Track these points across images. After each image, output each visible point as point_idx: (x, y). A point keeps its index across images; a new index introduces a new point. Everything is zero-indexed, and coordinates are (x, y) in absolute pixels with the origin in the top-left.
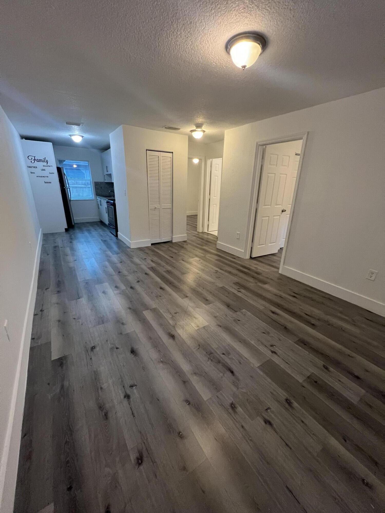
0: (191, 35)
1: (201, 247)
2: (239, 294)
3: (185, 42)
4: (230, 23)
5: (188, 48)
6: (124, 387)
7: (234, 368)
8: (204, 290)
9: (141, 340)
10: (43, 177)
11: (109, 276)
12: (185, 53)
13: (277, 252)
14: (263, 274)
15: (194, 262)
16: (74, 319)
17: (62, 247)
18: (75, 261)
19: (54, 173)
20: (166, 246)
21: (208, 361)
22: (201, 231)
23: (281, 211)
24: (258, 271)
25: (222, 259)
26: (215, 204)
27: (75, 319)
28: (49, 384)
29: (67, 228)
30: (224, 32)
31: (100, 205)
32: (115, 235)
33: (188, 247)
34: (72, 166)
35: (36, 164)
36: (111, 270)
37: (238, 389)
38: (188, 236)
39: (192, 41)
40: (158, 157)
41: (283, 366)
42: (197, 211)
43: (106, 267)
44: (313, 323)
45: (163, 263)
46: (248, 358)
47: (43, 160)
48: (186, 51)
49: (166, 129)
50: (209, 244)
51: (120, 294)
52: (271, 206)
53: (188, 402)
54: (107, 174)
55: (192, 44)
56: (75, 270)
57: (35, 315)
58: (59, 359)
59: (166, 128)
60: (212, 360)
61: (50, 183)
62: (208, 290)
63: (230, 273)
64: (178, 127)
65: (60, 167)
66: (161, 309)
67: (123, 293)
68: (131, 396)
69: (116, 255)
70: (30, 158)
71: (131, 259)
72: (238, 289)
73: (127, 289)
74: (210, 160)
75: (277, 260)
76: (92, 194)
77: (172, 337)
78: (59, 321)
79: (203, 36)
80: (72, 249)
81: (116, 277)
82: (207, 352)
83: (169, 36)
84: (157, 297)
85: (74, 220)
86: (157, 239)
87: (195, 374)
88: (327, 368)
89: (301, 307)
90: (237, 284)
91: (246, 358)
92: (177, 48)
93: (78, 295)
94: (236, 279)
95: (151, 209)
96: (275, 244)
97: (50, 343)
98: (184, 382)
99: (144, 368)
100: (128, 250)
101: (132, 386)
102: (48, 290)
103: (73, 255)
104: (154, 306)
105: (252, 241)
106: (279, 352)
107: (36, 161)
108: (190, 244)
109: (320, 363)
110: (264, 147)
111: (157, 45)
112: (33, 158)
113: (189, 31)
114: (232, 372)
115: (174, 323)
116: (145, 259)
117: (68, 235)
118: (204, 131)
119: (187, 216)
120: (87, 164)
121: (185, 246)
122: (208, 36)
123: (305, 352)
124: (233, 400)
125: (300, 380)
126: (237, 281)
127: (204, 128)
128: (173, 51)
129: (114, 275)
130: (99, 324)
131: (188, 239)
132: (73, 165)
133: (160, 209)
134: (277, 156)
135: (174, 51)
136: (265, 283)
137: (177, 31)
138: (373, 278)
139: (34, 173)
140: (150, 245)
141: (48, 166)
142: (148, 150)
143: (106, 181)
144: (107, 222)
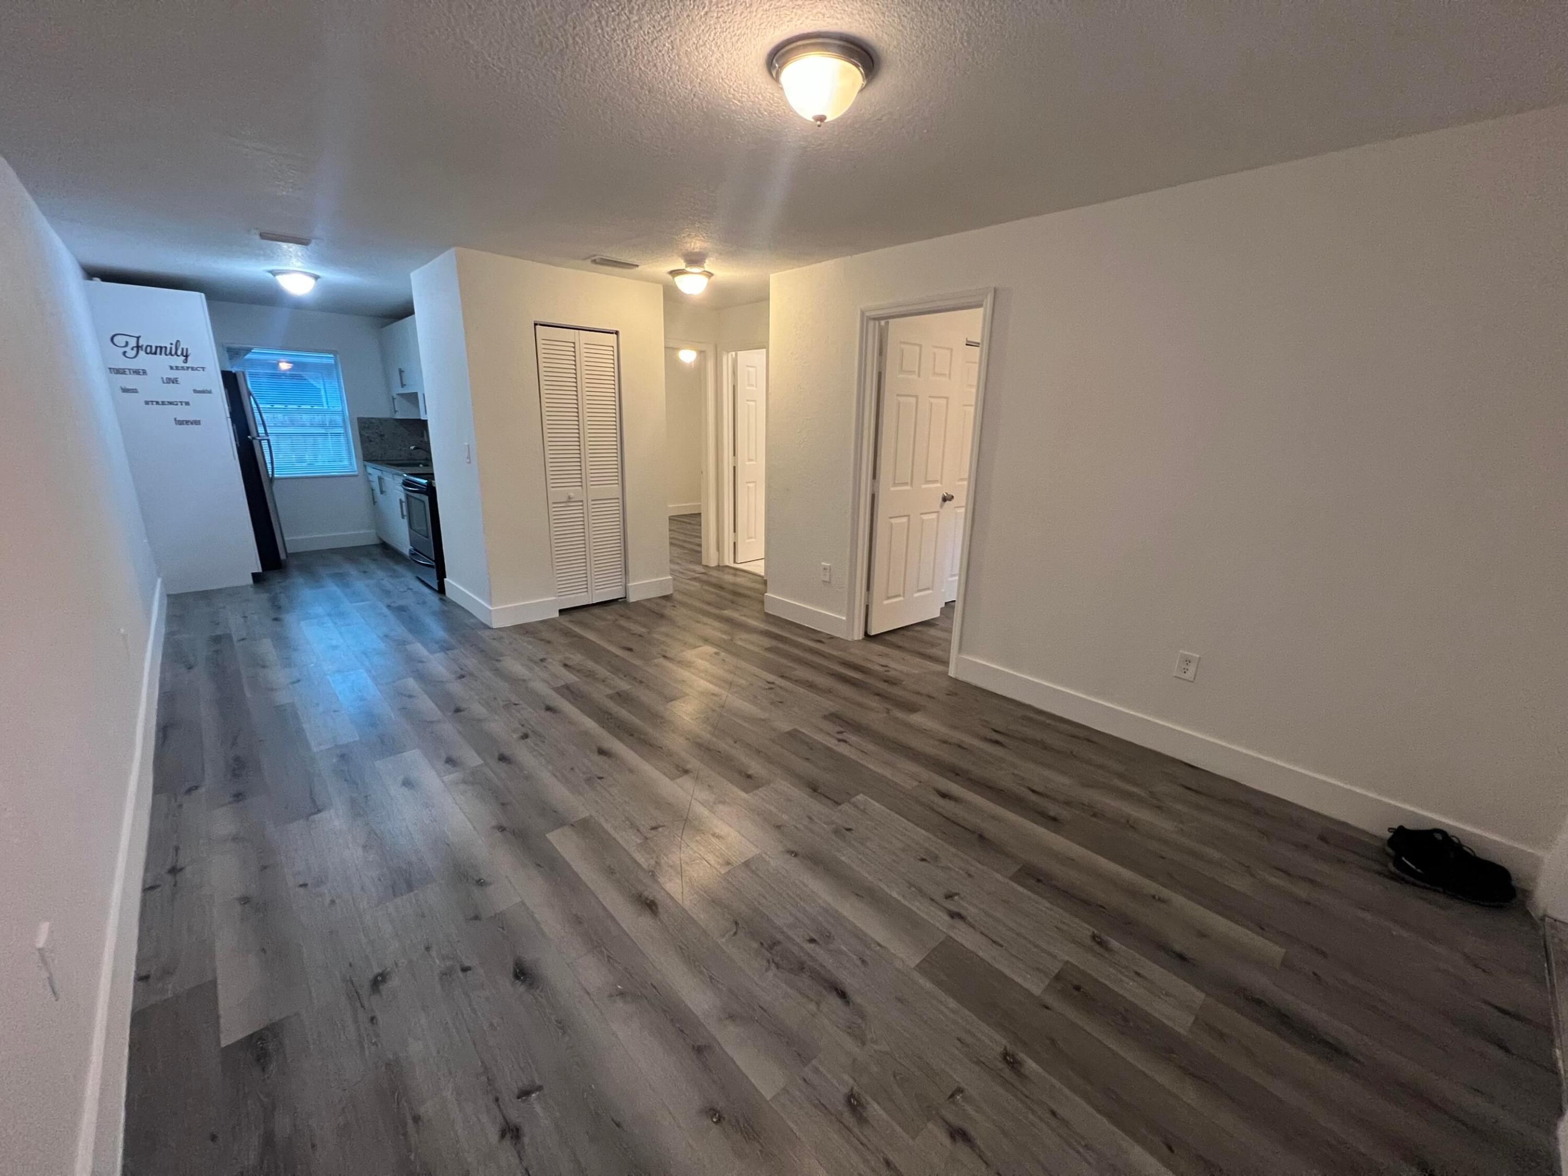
0: (671, 27)
1: (717, 612)
2: (843, 749)
3: (652, 42)
4: (777, 8)
5: (661, 58)
6: (497, 1100)
7: (849, 981)
8: (737, 746)
9: (546, 929)
10: (171, 403)
11: (422, 725)
12: (654, 69)
13: (938, 615)
14: (904, 683)
15: (700, 661)
16: (301, 886)
17: (243, 639)
18: (294, 683)
19: (210, 392)
20: (608, 615)
21: (767, 970)
22: (713, 563)
23: (941, 499)
24: (892, 673)
25: (781, 645)
26: (753, 482)
27: (304, 885)
28: (214, 1138)
29: (260, 571)
30: (763, 26)
31: (377, 491)
32: (436, 587)
33: (679, 614)
34: (276, 366)
35: (144, 360)
36: (426, 704)
37: (864, 1044)
38: (674, 579)
39: (672, 42)
40: (573, 345)
41: (986, 952)
42: (700, 502)
43: (410, 696)
44: (1052, 814)
45: (602, 671)
46: (882, 943)
47: (171, 348)
48: (655, 65)
49: (594, 266)
50: (741, 600)
51: (464, 782)
52: (911, 485)
53: (715, 1114)
54: (402, 395)
55: (673, 48)
56: (296, 716)
57: (148, 889)
58: (251, 1037)
59: (594, 262)
60: (778, 966)
61: (197, 423)
62: (748, 746)
63: (811, 686)
64: (636, 262)
65: (234, 370)
66: (607, 820)
67: (474, 780)
68: (526, 1129)
69: (440, 655)
70: (120, 340)
71: (496, 663)
72: (838, 733)
73: (486, 764)
74: (731, 353)
75: (939, 639)
76: (350, 459)
77: (650, 906)
78: (245, 900)
79: (703, 30)
80: (282, 642)
81: (448, 729)
82: (762, 941)
83: (607, 22)
84: (588, 780)
85: (286, 543)
86: (580, 595)
87: (732, 1017)
88: (1102, 943)
89: (1016, 772)
90: (833, 717)
91: (879, 945)
92: (629, 53)
93: (314, 801)
94: (830, 705)
95: (554, 503)
96: (930, 592)
97: (214, 983)
98: (699, 1050)
99: (563, 1026)
100: (485, 634)
101: (524, 1094)
102: (194, 793)
103: (287, 663)
104: (584, 813)
105: (868, 588)
106: (971, 911)
107: (142, 353)
108: (681, 603)
109: (1085, 930)
110: (883, 323)
111: (571, 41)
112: (133, 342)
113: (665, 17)
114: (843, 995)
115: (652, 862)
116: (542, 660)
117: (265, 596)
118: (710, 275)
119: (672, 519)
120: (332, 361)
121: (668, 612)
122: (718, 33)
123: (1042, 905)
124: (851, 1082)
125: (1036, 986)
126: (833, 710)
127: (708, 266)
128: (616, 61)
129: (439, 721)
130: (395, 891)
131: (675, 591)
132: (278, 364)
133: (585, 501)
134: (917, 348)
135: (619, 61)
136: (912, 708)
137: (631, 12)
138: (1189, 675)
139: (135, 391)
140: (557, 615)
141: (188, 368)
142: (541, 325)
143: (398, 416)
144: (405, 548)
